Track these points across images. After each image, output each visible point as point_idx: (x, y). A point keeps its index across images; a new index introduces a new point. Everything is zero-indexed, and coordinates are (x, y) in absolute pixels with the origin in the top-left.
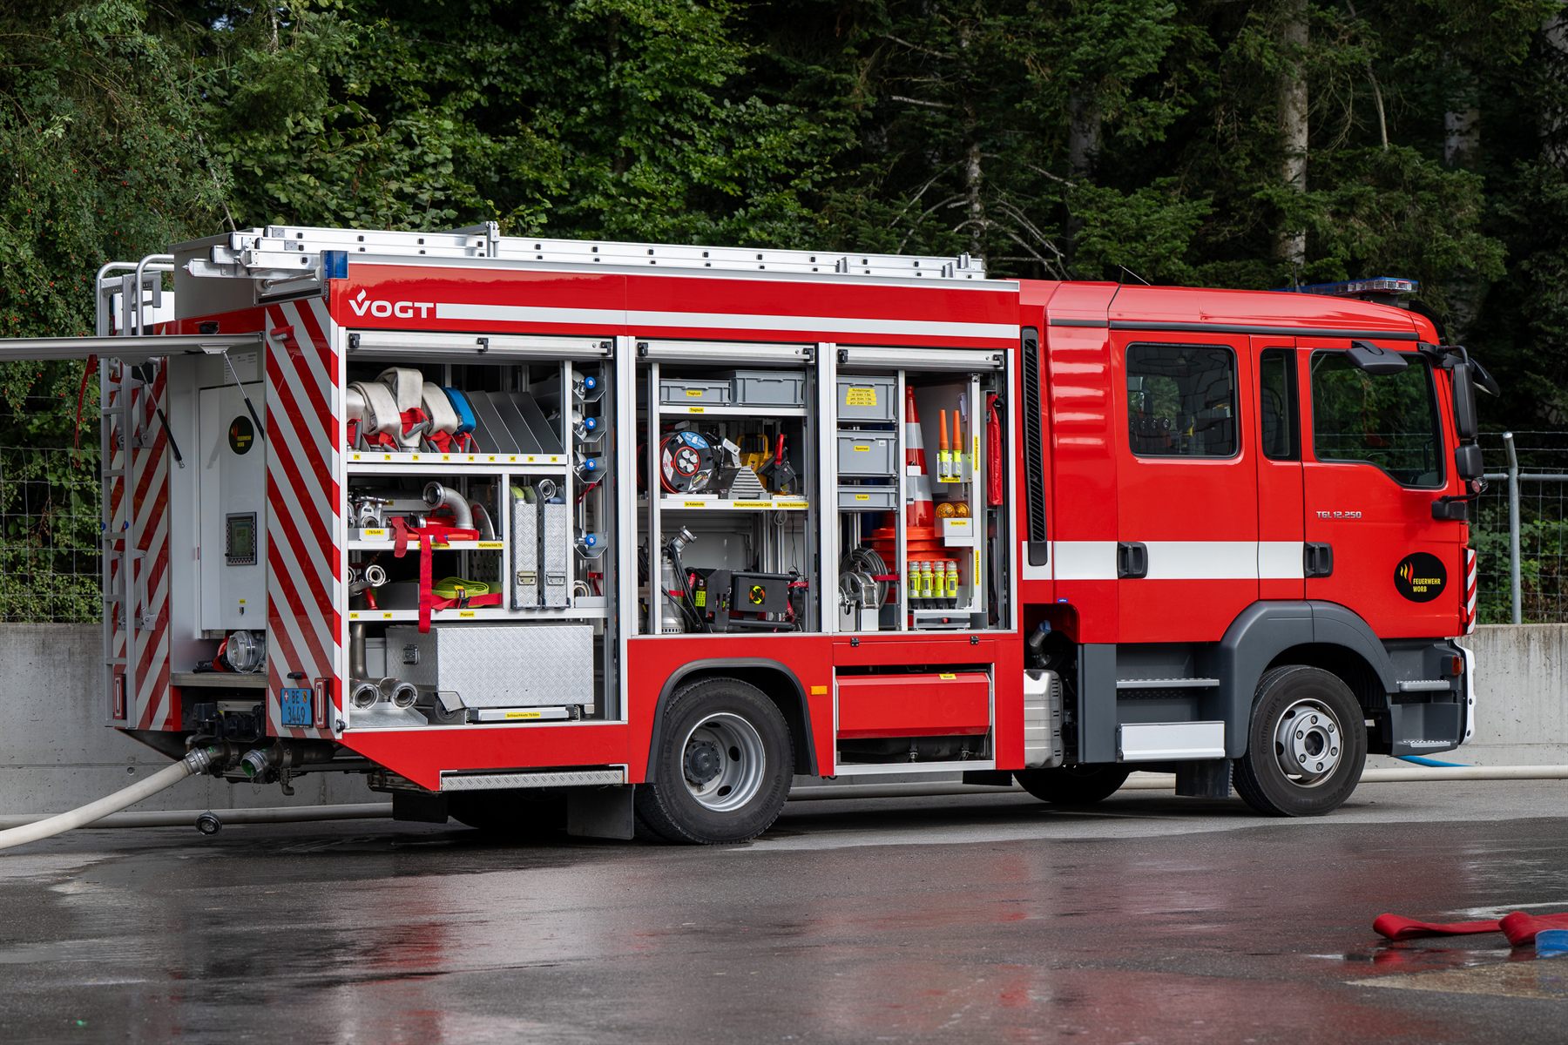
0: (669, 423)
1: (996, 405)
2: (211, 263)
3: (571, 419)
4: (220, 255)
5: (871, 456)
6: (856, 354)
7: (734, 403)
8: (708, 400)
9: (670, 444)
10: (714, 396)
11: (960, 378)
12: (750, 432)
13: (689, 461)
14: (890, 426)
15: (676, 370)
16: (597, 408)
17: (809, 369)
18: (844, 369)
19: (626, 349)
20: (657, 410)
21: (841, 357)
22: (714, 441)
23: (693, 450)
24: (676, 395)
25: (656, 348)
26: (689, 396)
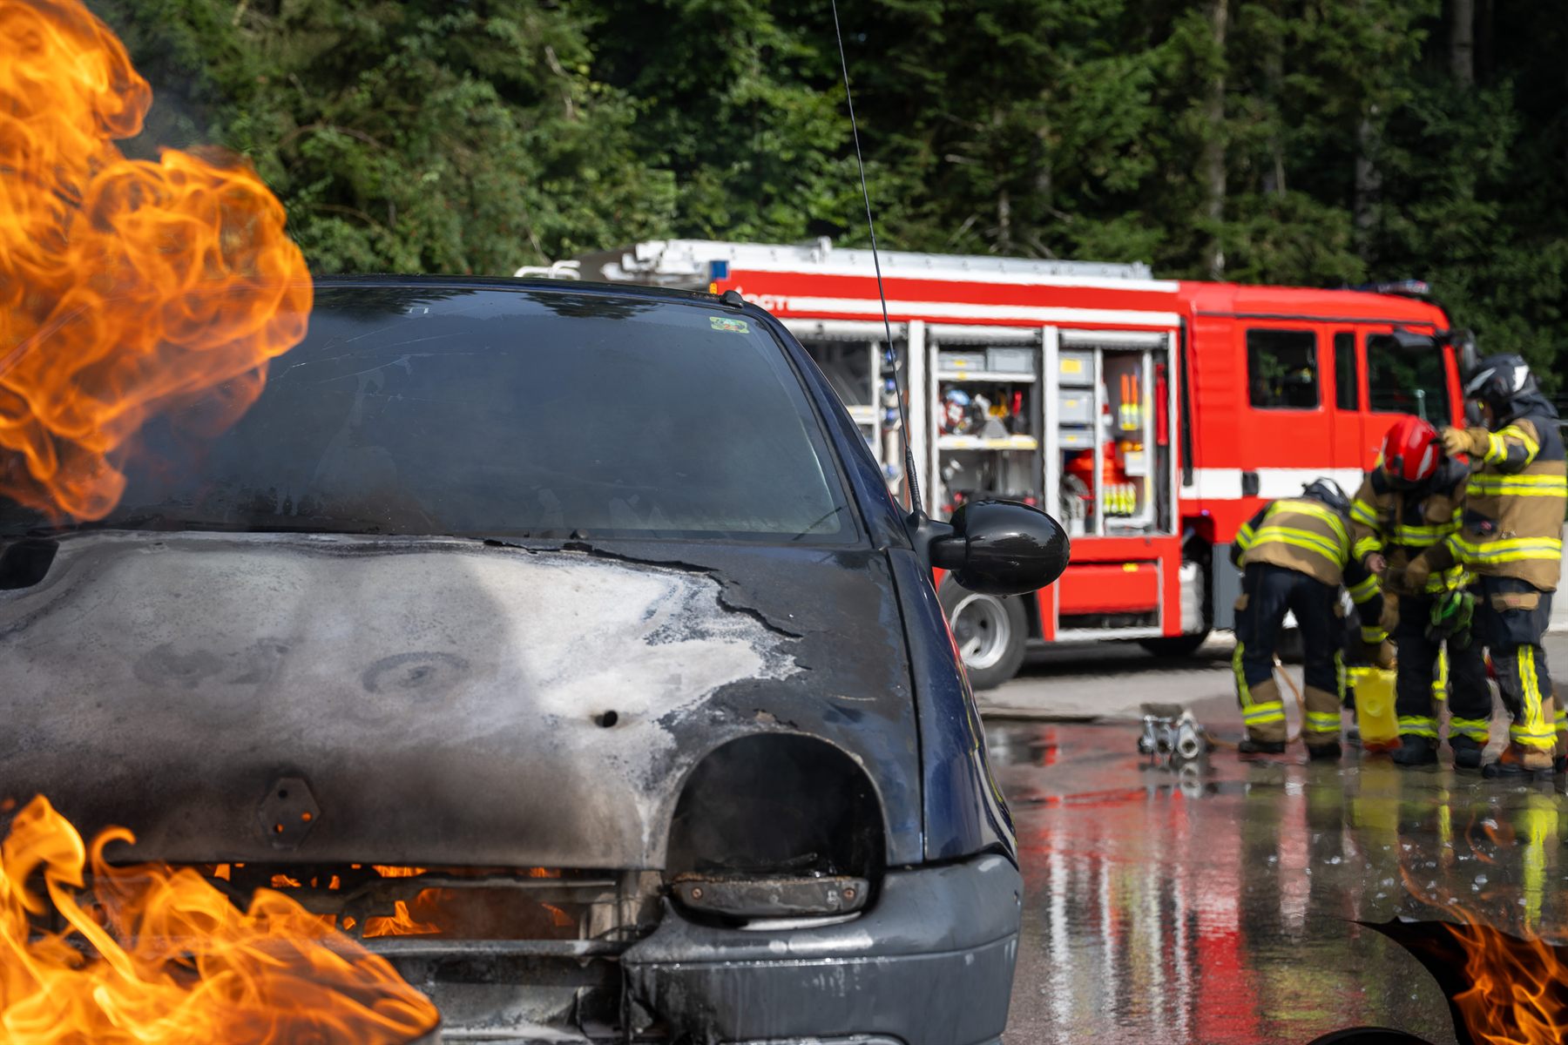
0: (943, 385)
1: (1161, 373)
2: (622, 269)
3: (877, 384)
4: (628, 262)
5: (1078, 408)
6: (1071, 335)
7: (986, 369)
8: (967, 368)
9: (945, 401)
10: (973, 366)
11: (1134, 353)
12: (993, 391)
13: (956, 413)
14: (1089, 388)
15: (949, 347)
16: (896, 377)
17: (1036, 346)
18: (1064, 347)
19: (916, 332)
20: (937, 376)
21: (1060, 338)
22: (971, 396)
23: (959, 405)
24: (948, 365)
25: (937, 330)
26: (957, 365)
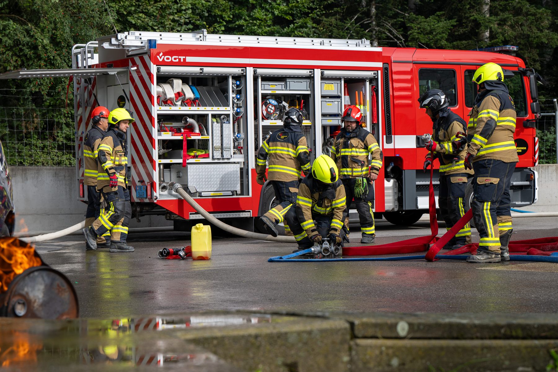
0: (264, 97)
1: (375, 90)
2: (111, 44)
3: (232, 95)
4: (114, 41)
5: (333, 107)
6: (327, 73)
7: (286, 89)
8: (277, 88)
9: (265, 103)
10: (279, 87)
11: (362, 81)
12: (292, 99)
13: (271, 109)
14: (339, 97)
15: (266, 79)
16: (240, 92)
17: (311, 78)
18: (323, 78)
19: (250, 72)
20: (261, 92)
21: (322, 74)
22: (279, 102)
23: (273, 105)
24: (267, 87)
25: (260, 71)
26: (271, 87)
